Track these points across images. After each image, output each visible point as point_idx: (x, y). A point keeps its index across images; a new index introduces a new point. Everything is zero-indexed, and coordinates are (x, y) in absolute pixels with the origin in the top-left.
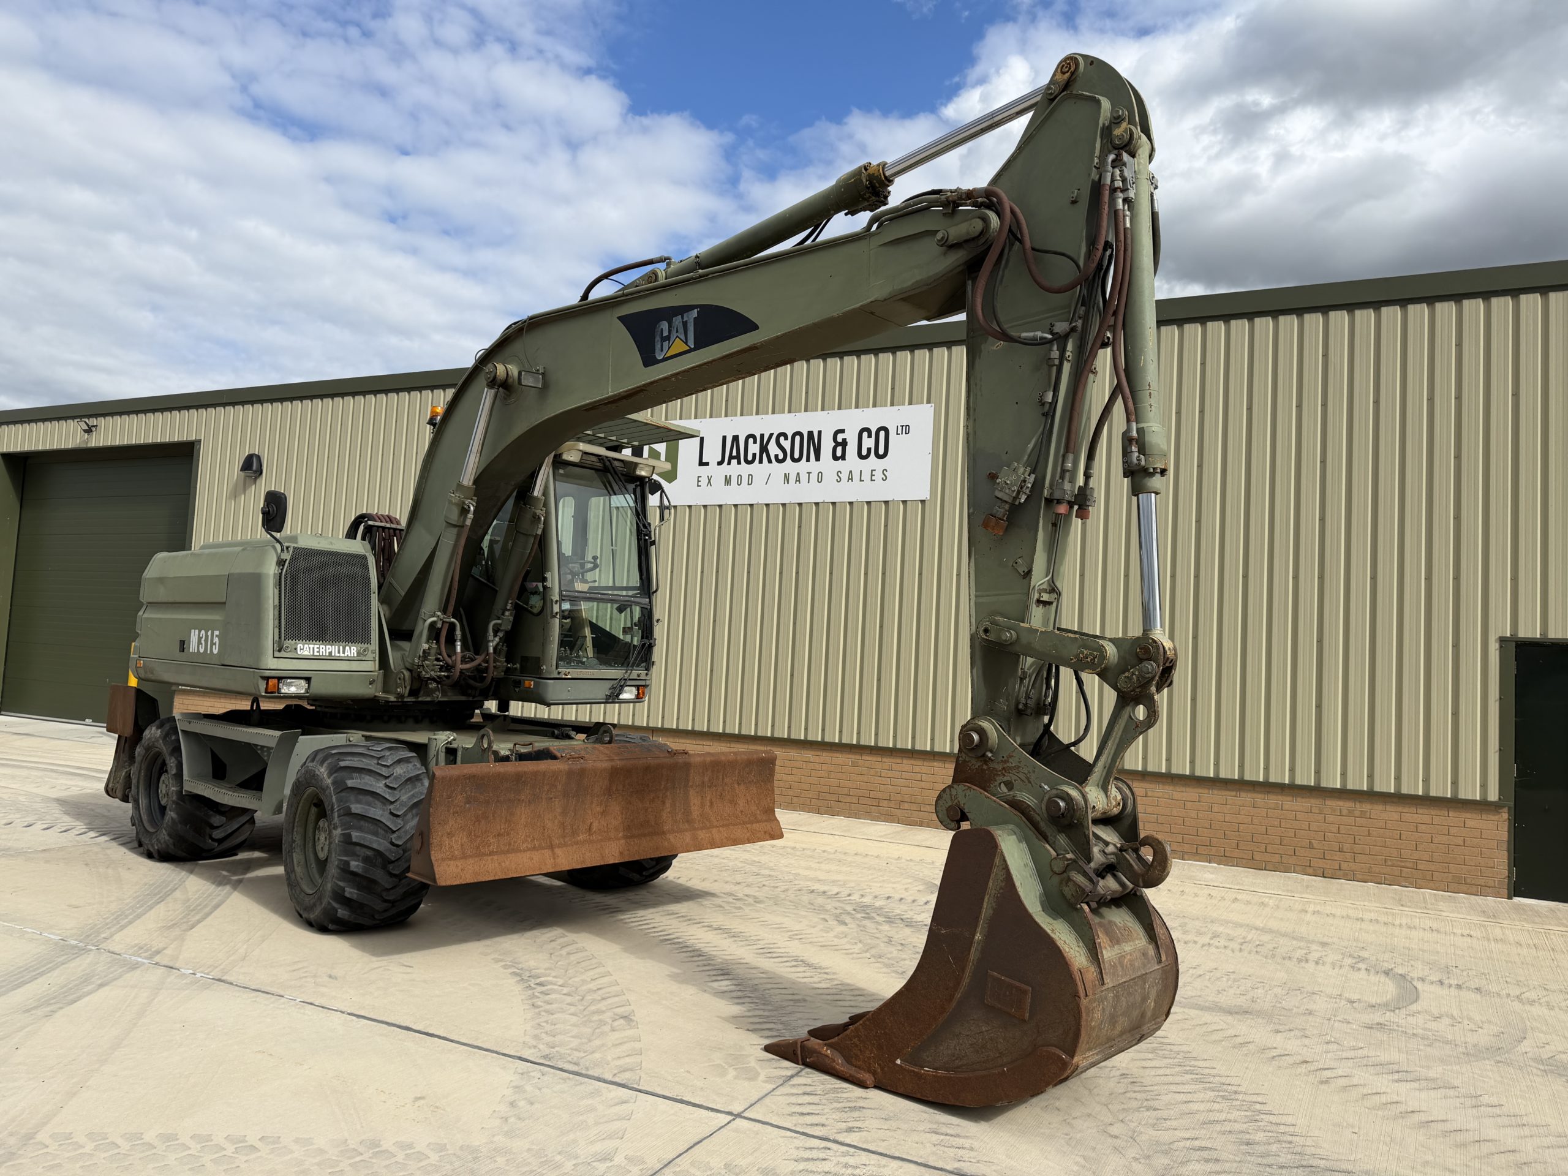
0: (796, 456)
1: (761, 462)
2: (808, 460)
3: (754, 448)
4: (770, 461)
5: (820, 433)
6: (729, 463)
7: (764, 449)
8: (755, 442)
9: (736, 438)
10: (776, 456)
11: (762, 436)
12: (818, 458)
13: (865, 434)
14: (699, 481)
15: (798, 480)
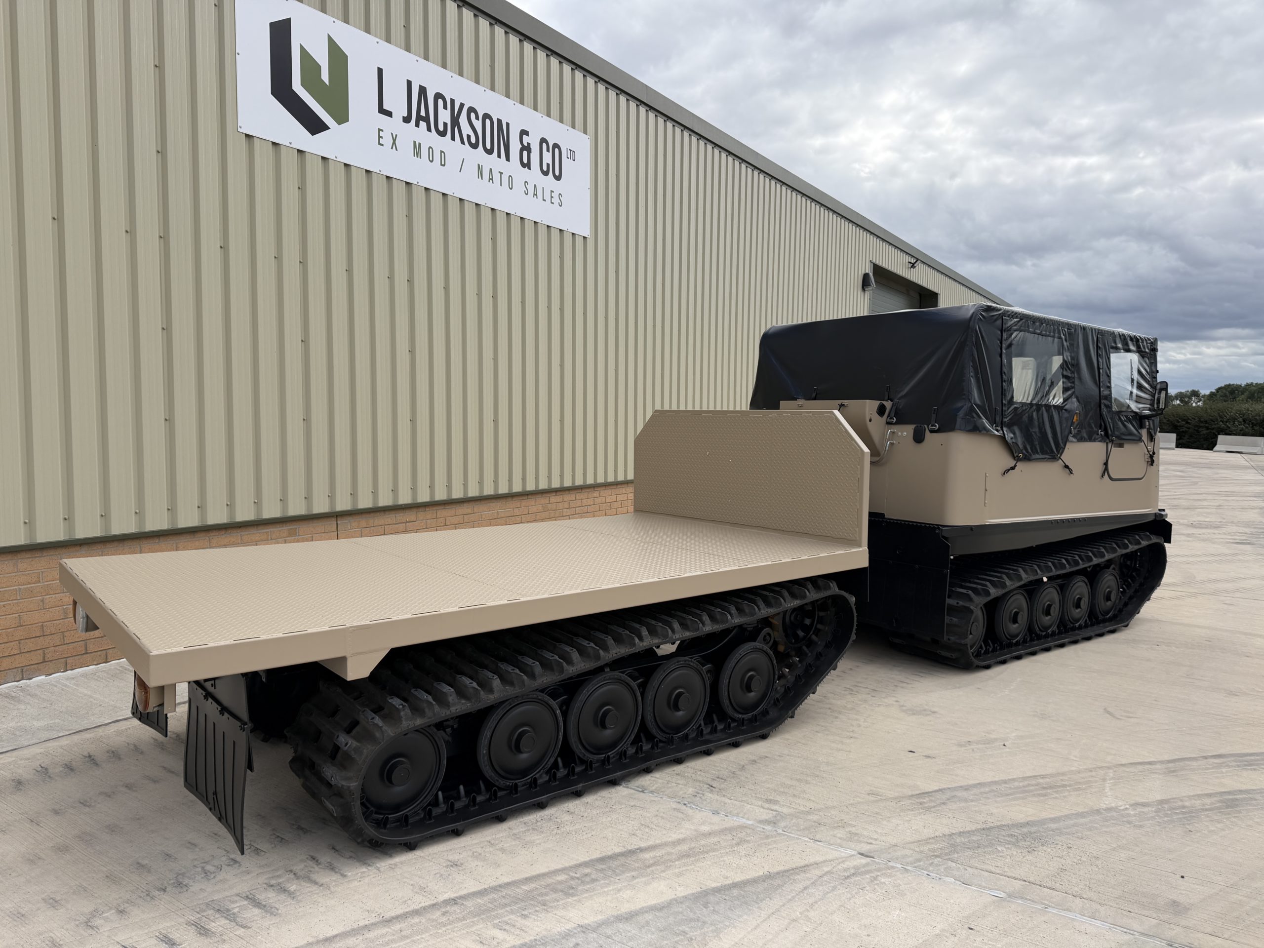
0: (488, 146)
1: (453, 138)
2: (499, 156)
3: (445, 116)
4: (463, 142)
5: (508, 124)
6: (417, 125)
7: (455, 121)
8: (445, 107)
9: (423, 91)
10: (469, 137)
11: (452, 101)
12: (508, 159)
13: (544, 145)
14: (380, 137)
15: (491, 179)
